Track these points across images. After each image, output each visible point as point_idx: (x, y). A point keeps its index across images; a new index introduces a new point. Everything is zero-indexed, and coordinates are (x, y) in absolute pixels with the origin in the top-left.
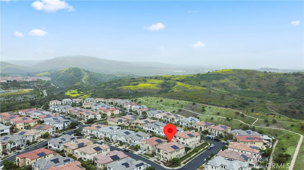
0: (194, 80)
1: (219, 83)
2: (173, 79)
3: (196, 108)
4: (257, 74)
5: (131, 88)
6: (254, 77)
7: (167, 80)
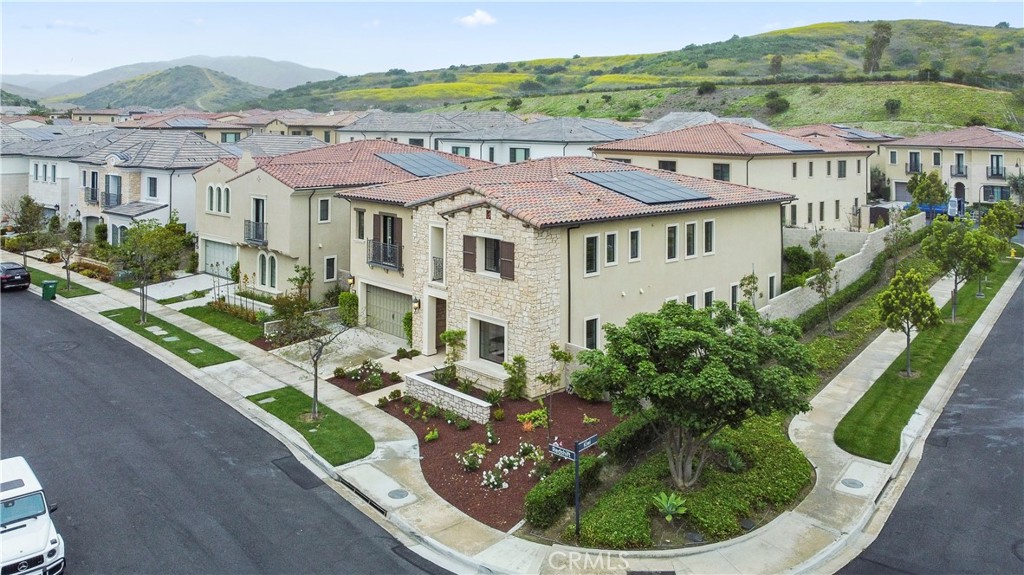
0: (674, 61)
1: (796, 64)
2: (577, 68)
3: (725, 107)
4: (964, 33)
5: (380, 95)
6: (953, 45)
7: (551, 72)
